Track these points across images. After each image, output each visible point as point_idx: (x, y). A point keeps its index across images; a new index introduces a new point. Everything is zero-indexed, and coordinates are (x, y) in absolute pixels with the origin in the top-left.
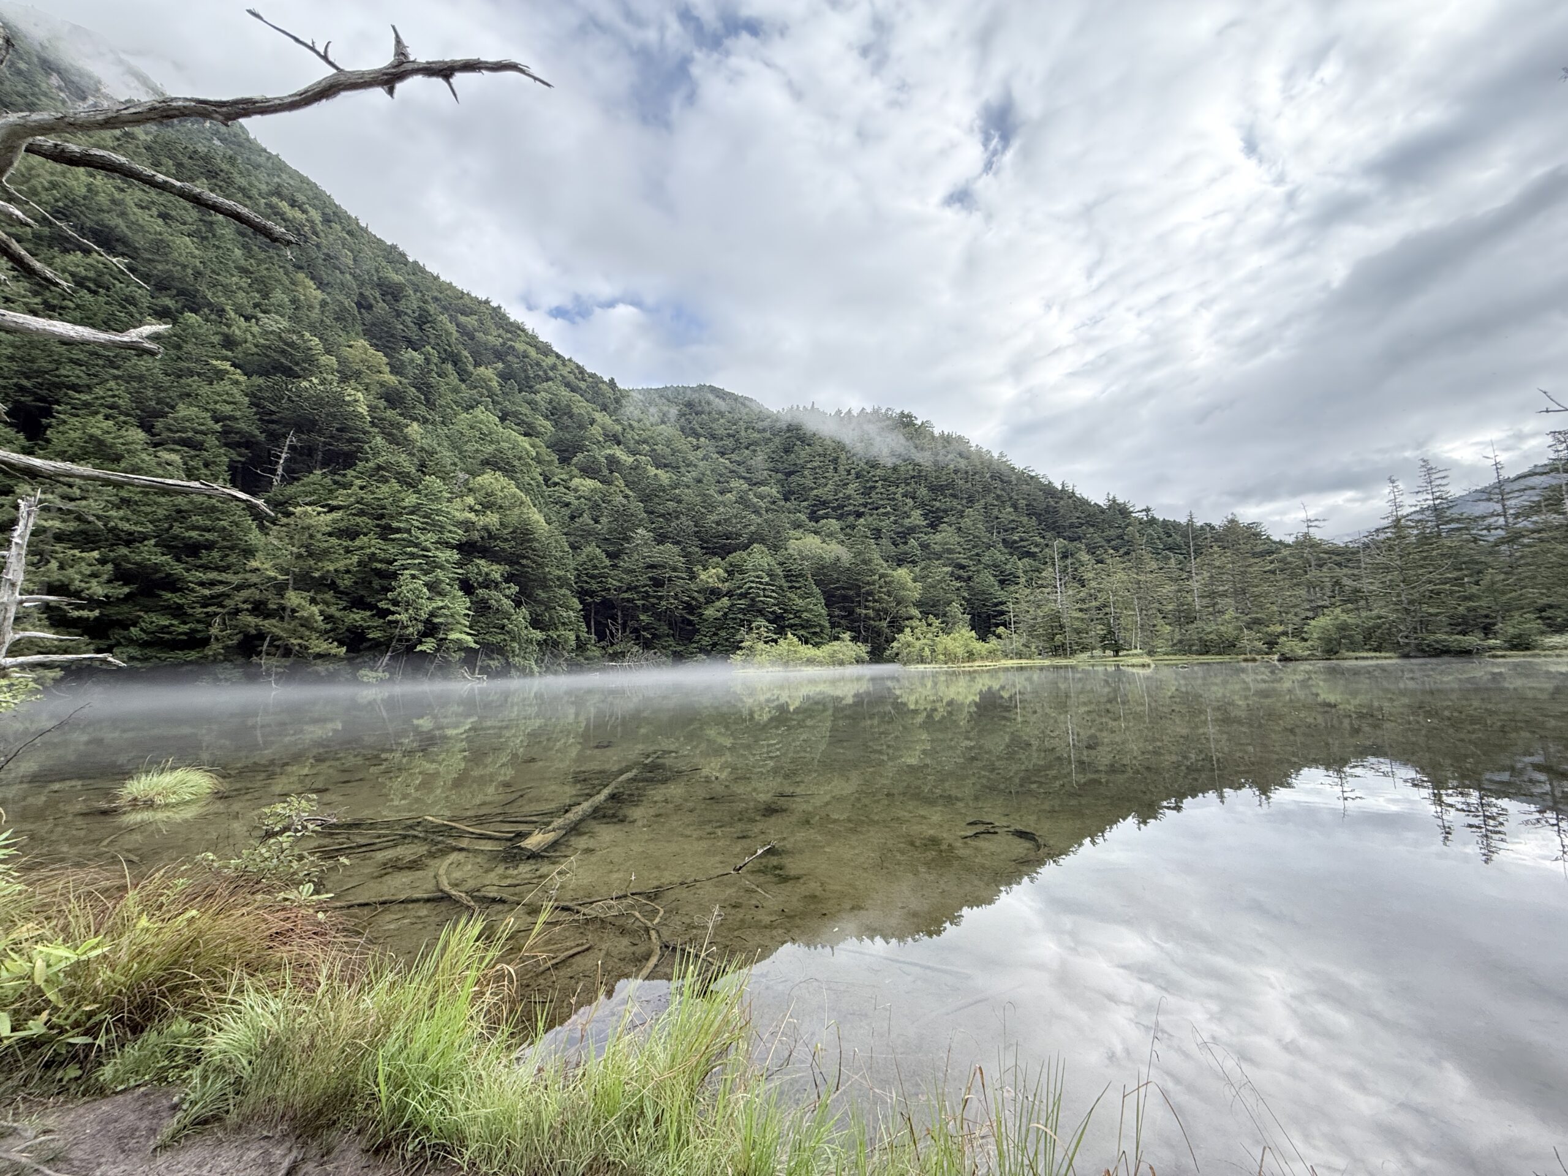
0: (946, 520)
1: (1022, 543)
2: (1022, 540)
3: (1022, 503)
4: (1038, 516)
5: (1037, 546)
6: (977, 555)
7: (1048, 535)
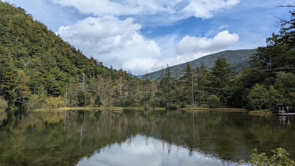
0: (36, 54)
2: (64, 66)
3: (65, 53)
5: (69, 68)
6: (48, 69)
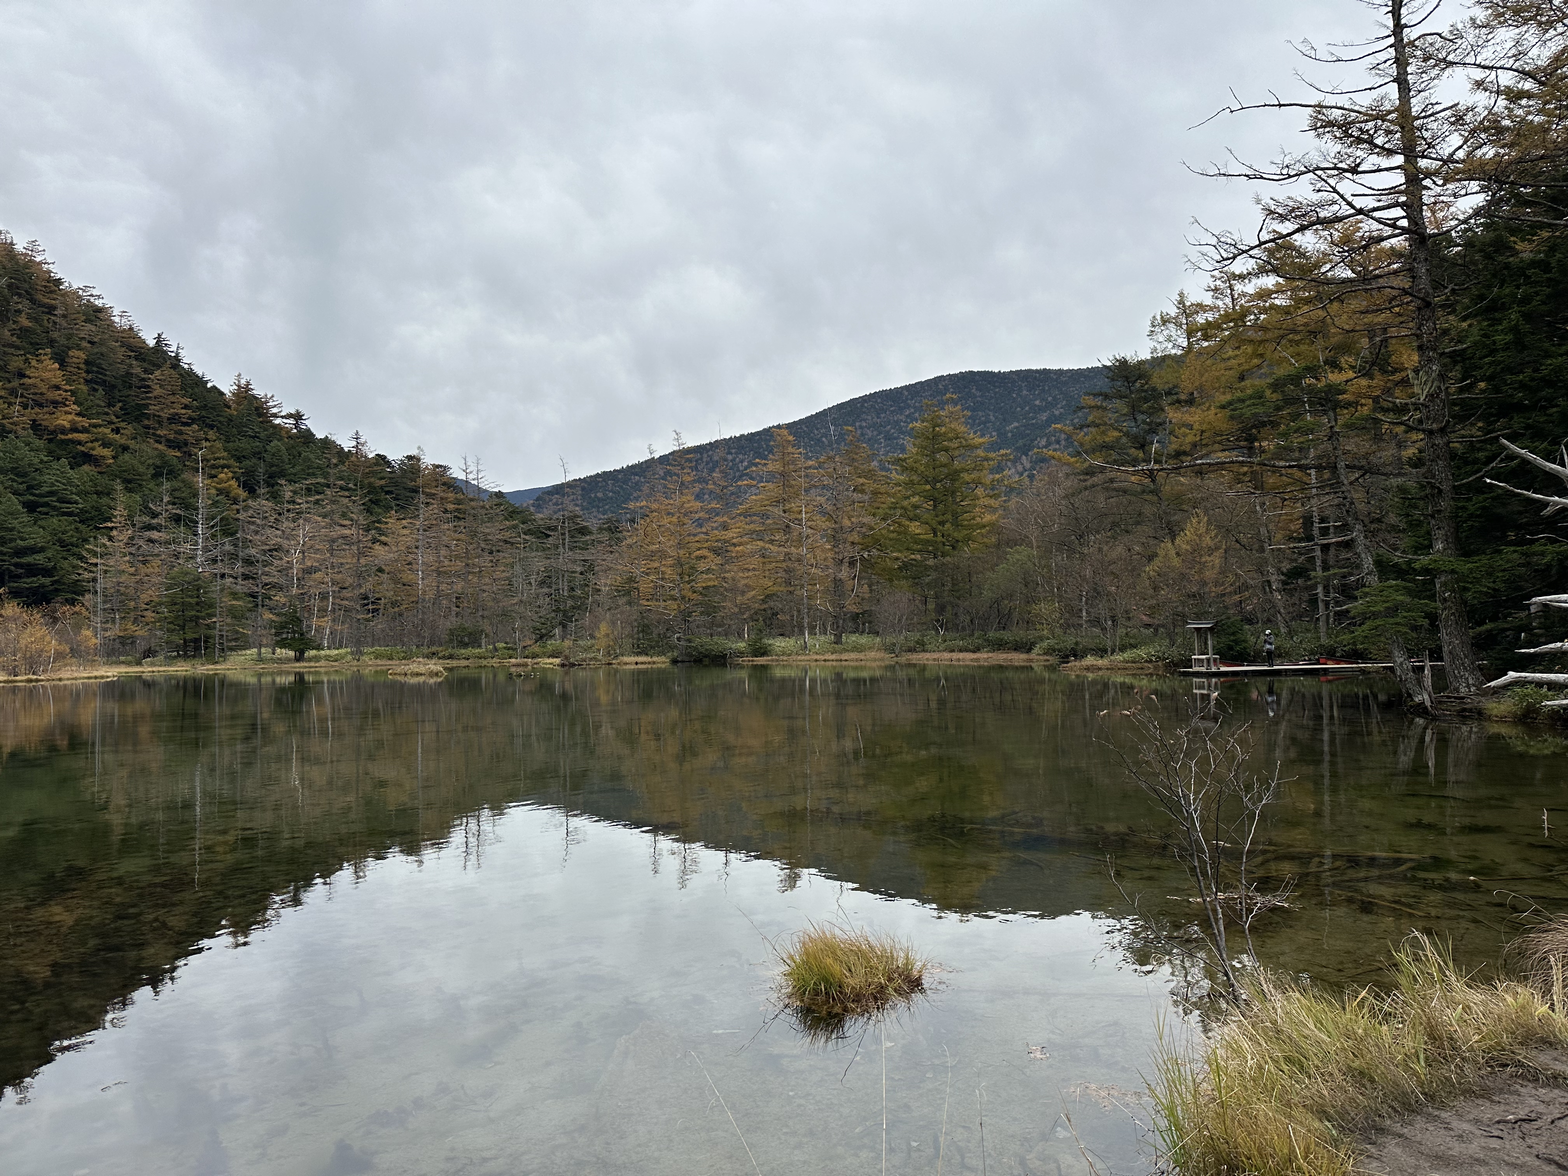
1: (76, 436)
2: (74, 430)
3: (77, 356)
4: (110, 388)
5: (105, 445)
7: (129, 430)
